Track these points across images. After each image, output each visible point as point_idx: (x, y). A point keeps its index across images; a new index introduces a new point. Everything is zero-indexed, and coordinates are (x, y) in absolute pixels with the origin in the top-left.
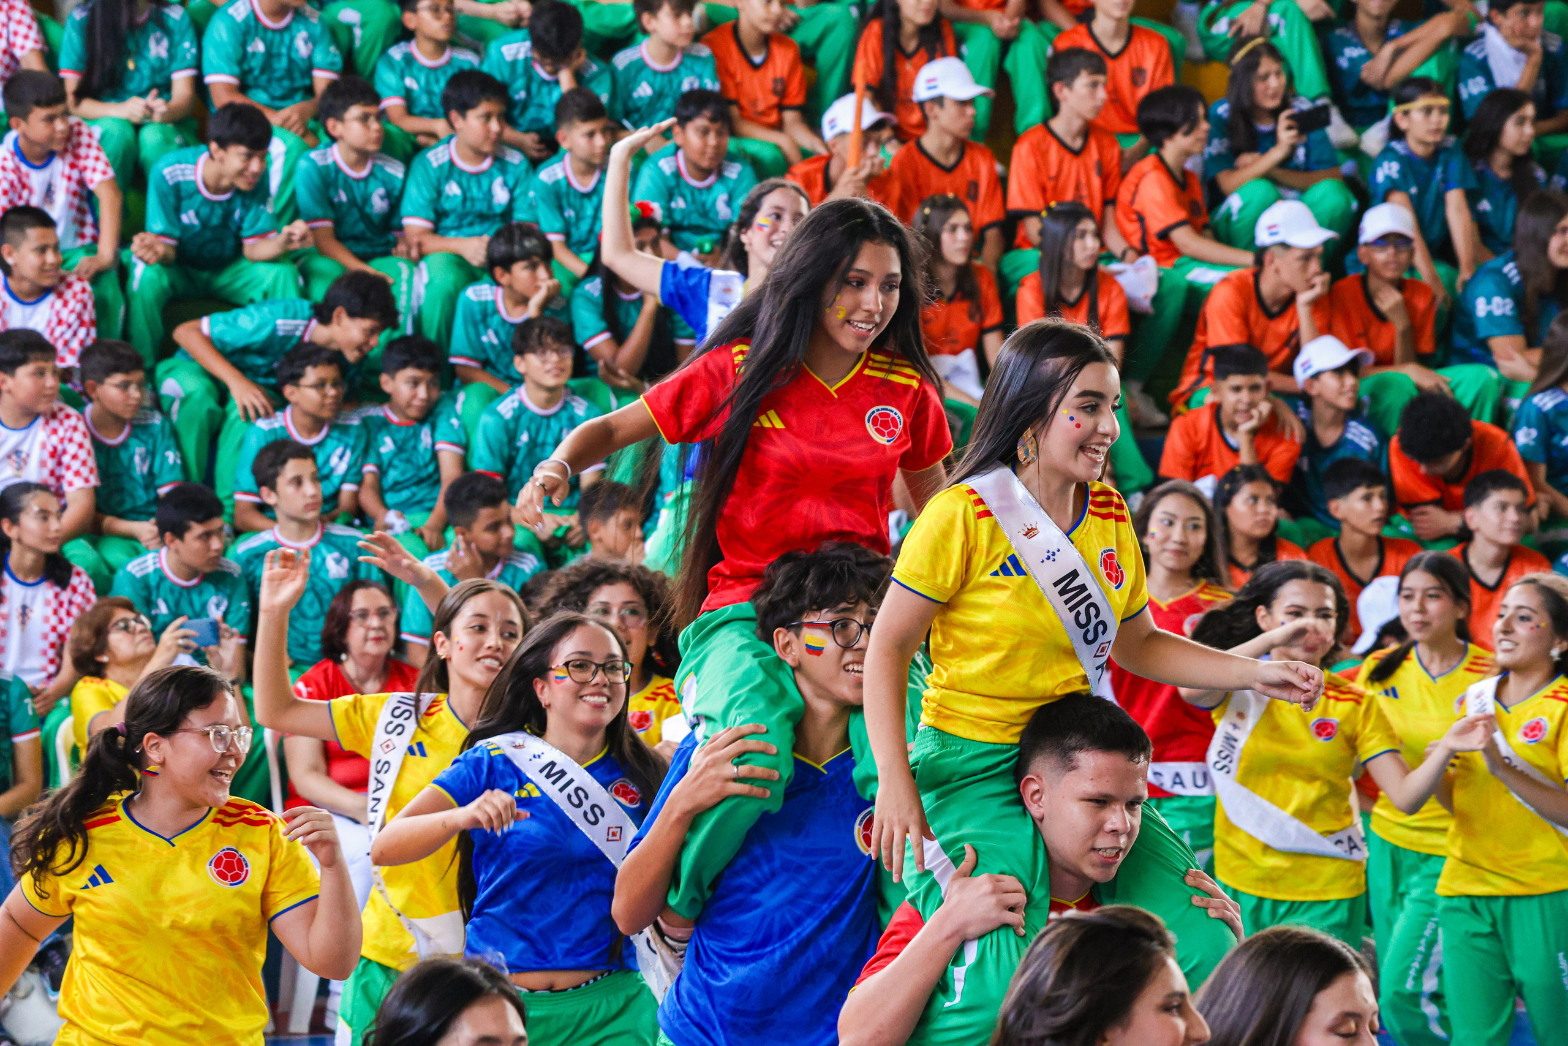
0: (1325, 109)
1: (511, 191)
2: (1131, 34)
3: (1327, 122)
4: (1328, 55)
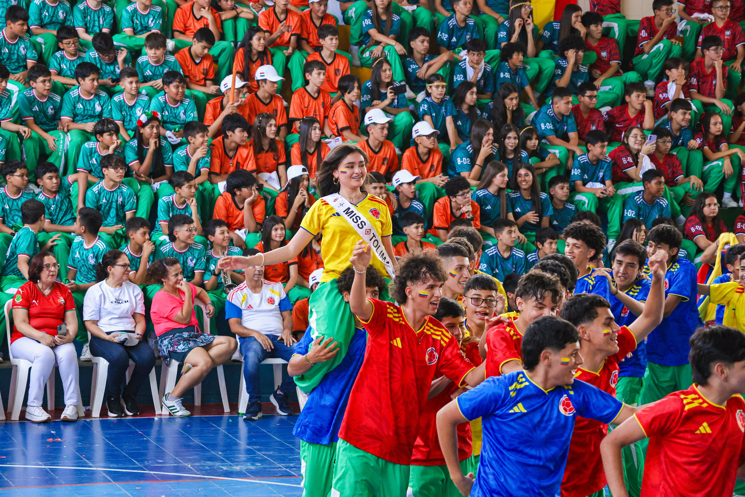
0: (404, 86)
1: (102, 107)
2: (335, 56)
3: (405, 91)
4: (405, 67)
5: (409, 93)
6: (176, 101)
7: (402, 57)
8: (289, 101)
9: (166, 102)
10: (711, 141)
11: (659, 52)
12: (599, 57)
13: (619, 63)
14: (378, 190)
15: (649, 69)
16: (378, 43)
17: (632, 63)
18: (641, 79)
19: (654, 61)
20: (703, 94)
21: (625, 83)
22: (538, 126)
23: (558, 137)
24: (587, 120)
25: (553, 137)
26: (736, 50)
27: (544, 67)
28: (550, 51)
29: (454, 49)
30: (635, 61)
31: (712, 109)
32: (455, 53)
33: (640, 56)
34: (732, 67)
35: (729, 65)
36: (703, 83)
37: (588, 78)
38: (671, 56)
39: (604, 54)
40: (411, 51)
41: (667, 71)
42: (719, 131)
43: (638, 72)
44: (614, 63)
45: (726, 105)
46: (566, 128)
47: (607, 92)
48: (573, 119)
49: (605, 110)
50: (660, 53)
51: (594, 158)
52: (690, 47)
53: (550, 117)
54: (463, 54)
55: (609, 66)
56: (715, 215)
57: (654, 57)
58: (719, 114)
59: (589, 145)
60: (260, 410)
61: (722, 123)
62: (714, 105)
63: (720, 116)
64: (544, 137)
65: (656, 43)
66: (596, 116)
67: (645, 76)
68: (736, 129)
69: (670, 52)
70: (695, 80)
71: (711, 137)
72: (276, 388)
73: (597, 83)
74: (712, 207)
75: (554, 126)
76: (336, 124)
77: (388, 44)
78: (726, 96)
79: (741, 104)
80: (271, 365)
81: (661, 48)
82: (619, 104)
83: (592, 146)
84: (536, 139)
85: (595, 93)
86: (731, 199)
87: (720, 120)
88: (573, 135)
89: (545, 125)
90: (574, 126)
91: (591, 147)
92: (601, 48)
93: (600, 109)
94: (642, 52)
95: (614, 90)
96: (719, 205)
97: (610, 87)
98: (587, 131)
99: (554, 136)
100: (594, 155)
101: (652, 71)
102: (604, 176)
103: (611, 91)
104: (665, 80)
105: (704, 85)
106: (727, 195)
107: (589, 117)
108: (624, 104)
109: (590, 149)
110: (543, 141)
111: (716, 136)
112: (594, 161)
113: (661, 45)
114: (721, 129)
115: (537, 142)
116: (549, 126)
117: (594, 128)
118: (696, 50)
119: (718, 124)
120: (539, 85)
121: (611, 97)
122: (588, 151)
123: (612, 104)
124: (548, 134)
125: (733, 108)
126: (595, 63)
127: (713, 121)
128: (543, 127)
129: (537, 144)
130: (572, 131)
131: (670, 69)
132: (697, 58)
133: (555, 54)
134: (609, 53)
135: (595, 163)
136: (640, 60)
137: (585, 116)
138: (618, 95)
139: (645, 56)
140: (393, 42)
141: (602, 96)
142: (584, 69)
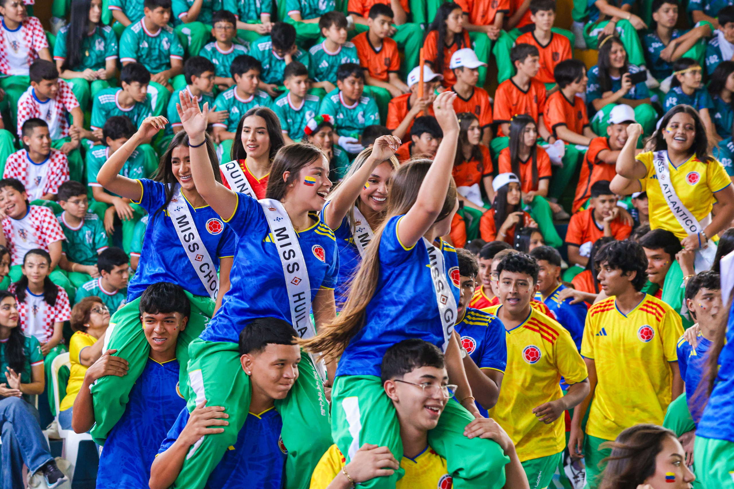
4: (644, 46)
6: (352, 101)
7: (641, 34)
9: (340, 102)
16: (608, 18)
40: (653, 26)
77: (621, 19)
140: (627, 16)
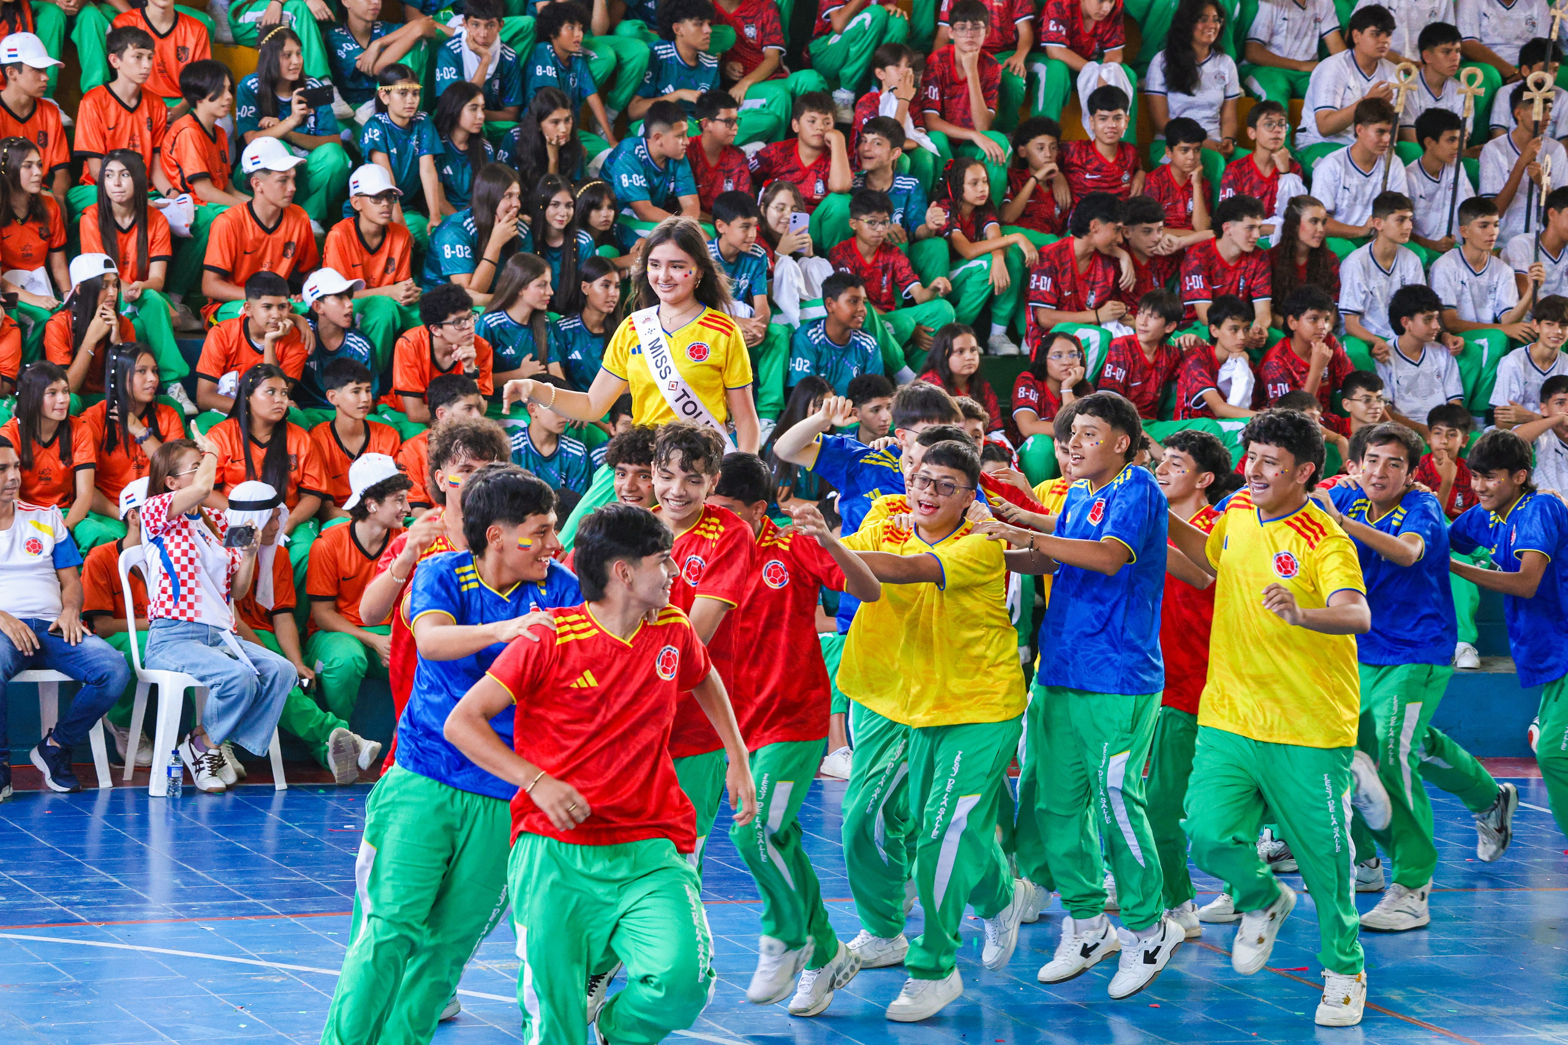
2: (176, 19)
4: (330, 48)
5: (339, 106)
8: (73, 113)
10: (967, 219)
11: (862, 31)
12: (741, 38)
13: (781, 52)
14: (274, 312)
15: (843, 65)
17: (808, 52)
18: (826, 86)
19: (853, 50)
20: (951, 121)
21: (793, 95)
22: (615, 180)
23: (656, 204)
24: (716, 168)
25: (645, 204)
26: (1016, 32)
27: (626, 56)
28: (639, 22)
29: (436, 12)
30: (814, 47)
31: (968, 151)
32: (439, 20)
33: (824, 37)
34: (1008, 65)
35: (1002, 61)
36: (952, 97)
37: (718, 84)
38: (886, 40)
39: (750, 31)
40: (342, 14)
41: (878, 71)
42: (982, 198)
43: (820, 71)
44: (770, 50)
45: (994, 144)
46: (672, 185)
47: (756, 112)
48: (688, 168)
49: (752, 149)
50: (865, 32)
51: (731, 250)
52: (925, 21)
53: (639, 160)
54: (456, 23)
55: (762, 57)
56: (973, 370)
57: (853, 40)
58: (981, 162)
59: (719, 222)
60: (7, 783)
61: (988, 181)
62: (971, 143)
63: (984, 166)
64: (628, 205)
65: (856, 12)
66: (734, 163)
67: (834, 81)
68: (1015, 194)
69: (884, 30)
70: (936, 90)
71: (967, 210)
72: (44, 733)
73: (736, 92)
74: (967, 355)
75: (649, 180)
76: (178, 166)
78: (995, 125)
79: (1025, 142)
80: (35, 685)
81: (867, 23)
82: (781, 137)
83: (725, 226)
84: (610, 207)
85: (734, 112)
86: (1006, 338)
87: (984, 174)
88: (688, 201)
89: (630, 178)
90: (691, 181)
91: (723, 228)
92: (745, 18)
93: (743, 148)
94: (828, 29)
95: (772, 108)
96: (981, 350)
97: (764, 101)
98: (716, 193)
99: (649, 203)
100: (730, 245)
101: (848, 71)
102: (750, 286)
103: (766, 111)
104: (875, 90)
105: (954, 101)
106: (998, 330)
107: (720, 164)
108: (792, 136)
109: (721, 230)
110: (626, 212)
111: (977, 208)
112: (731, 256)
113: (866, 16)
114: (987, 193)
115: (612, 213)
116: (639, 181)
117: (729, 187)
118: (937, 28)
119: (980, 183)
120: (616, 93)
121: (765, 122)
122: (719, 235)
123: (767, 137)
124: (635, 196)
125: (1010, 150)
126: (733, 49)
127: (969, 175)
128: (625, 181)
129: (611, 219)
130: (687, 192)
131: (883, 66)
132: (939, 46)
133: (650, 28)
134: (761, 29)
135: (732, 260)
136: (823, 47)
137: (713, 162)
138: (779, 118)
139: (835, 39)
141: (745, 120)
142: (711, 62)
